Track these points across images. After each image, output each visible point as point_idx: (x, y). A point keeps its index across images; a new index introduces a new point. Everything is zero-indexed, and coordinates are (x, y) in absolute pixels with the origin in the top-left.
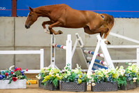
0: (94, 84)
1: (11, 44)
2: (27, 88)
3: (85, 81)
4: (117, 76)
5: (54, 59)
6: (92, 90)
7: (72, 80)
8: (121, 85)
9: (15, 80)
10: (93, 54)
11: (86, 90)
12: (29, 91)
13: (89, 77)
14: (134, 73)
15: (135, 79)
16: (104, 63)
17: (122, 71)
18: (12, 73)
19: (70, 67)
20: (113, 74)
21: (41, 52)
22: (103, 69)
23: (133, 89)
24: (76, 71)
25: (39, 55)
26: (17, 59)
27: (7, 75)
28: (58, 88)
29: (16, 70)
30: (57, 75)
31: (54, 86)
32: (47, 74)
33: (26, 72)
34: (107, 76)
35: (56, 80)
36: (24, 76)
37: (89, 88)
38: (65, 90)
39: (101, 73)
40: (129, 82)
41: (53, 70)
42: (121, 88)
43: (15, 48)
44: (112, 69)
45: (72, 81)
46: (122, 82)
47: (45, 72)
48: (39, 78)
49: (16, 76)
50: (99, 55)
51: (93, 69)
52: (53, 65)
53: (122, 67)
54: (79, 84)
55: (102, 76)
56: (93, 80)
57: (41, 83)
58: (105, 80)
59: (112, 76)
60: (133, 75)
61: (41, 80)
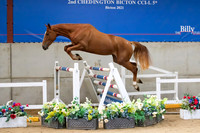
0: (106, 121)
1: (7, 75)
2: (28, 126)
3: (96, 117)
4: (134, 111)
5: (58, 92)
6: (105, 128)
7: (81, 116)
8: (138, 121)
9: (13, 117)
10: (104, 85)
11: (97, 128)
12: (30, 129)
13: (101, 112)
14: (153, 107)
15: (155, 113)
16: (118, 96)
17: (139, 105)
18: (10, 109)
19: (78, 101)
20: (129, 109)
21: (44, 84)
22: (117, 103)
23: (153, 125)
24: (86, 105)
25: (41, 88)
27: (4, 111)
28: (64, 126)
29: (15, 105)
30: (63, 110)
31: (59, 124)
32: (51, 110)
33: (26, 108)
34: (122, 111)
35: (62, 116)
36: (24, 113)
37: (101, 125)
38: (73, 128)
39: (115, 107)
40: (148, 117)
41: (58, 105)
42: (139, 124)
43: (12, 79)
44: (127, 103)
45: (81, 118)
46: (140, 118)
47: (48, 107)
48: (42, 114)
50: (111, 86)
51: (105, 103)
52: (57, 99)
53: (139, 100)
54: (89, 121)
55: (116, 110)
56: (105, 116)
57: (44, 121)
58: (119, 115)
59: (128, 111)
60: (153, 109)
61: (44, 117)
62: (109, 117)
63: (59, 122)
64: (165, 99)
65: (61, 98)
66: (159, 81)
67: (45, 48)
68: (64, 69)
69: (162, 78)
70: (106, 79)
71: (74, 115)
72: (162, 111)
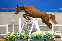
4: (43, 36)
8: (44, 40)
20: (40, 35)
34: (38, 36)
35: (14, 38)
39: (35, 34)
45: (21, 38)
58: (36, 37)
60: (50, 35)
61: (6, 38)
62: (32, 38)
67: (16, 14)
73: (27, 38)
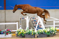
0: (38, 35)
1: (4, 20)
4: (47, 32)
7: (29, 34)
8: (48, 35)
9: (7, 34)
11: (35, 37)
12: (13, 38)
13: (36, 32)
14: (53, 30)
15: (53, 32)
16: (41, 27)
17: (48, 30)
18: (6, 31)
19: (28, 29)
20: (45, 31)
21: (17, 23)
24: (31, 30)
26: (6, 26)
27: (4, 32)
28: (24, 37)
29: (8, 30)
30: (24, 32)
32: (20, 32)
33: (11, 31)
34: (43, 32)
35: (23, 34)
38: (27, 37)
40: (51, 34)
41: (22, 30)
42: (48, 36)
43: (6, 22)
44: (44, 29)
46: (49, 34)
47: (19, 31)
49: (7, 33)
50: (39, 24)
53: (48, 28)
54: (32, 35)
55: (41, 32)
58: (42, 33)
59: (45, 32)
60: (53, 31)
61: (17, 34)
62: (39, 34)
63: (22, 36)
64: (57, 28)
65: (22, 28)
66: (54, 22)
68: (23, 18)
69: (55, 21)
70: (37, 21)
71: (27, 33)
72: (56, 32)
73: (35, 34)
